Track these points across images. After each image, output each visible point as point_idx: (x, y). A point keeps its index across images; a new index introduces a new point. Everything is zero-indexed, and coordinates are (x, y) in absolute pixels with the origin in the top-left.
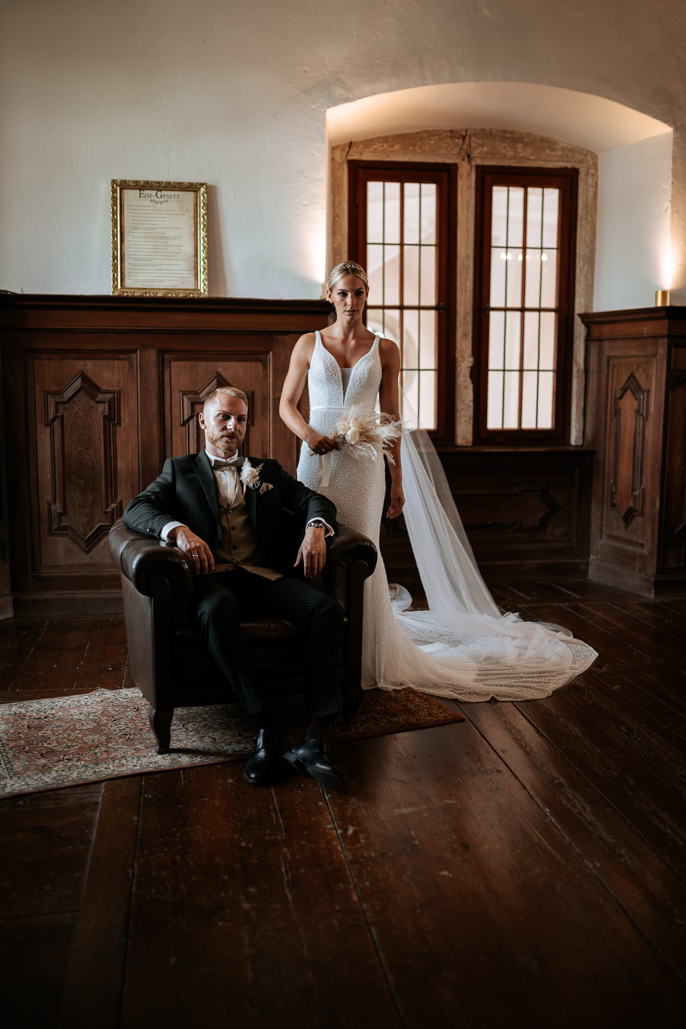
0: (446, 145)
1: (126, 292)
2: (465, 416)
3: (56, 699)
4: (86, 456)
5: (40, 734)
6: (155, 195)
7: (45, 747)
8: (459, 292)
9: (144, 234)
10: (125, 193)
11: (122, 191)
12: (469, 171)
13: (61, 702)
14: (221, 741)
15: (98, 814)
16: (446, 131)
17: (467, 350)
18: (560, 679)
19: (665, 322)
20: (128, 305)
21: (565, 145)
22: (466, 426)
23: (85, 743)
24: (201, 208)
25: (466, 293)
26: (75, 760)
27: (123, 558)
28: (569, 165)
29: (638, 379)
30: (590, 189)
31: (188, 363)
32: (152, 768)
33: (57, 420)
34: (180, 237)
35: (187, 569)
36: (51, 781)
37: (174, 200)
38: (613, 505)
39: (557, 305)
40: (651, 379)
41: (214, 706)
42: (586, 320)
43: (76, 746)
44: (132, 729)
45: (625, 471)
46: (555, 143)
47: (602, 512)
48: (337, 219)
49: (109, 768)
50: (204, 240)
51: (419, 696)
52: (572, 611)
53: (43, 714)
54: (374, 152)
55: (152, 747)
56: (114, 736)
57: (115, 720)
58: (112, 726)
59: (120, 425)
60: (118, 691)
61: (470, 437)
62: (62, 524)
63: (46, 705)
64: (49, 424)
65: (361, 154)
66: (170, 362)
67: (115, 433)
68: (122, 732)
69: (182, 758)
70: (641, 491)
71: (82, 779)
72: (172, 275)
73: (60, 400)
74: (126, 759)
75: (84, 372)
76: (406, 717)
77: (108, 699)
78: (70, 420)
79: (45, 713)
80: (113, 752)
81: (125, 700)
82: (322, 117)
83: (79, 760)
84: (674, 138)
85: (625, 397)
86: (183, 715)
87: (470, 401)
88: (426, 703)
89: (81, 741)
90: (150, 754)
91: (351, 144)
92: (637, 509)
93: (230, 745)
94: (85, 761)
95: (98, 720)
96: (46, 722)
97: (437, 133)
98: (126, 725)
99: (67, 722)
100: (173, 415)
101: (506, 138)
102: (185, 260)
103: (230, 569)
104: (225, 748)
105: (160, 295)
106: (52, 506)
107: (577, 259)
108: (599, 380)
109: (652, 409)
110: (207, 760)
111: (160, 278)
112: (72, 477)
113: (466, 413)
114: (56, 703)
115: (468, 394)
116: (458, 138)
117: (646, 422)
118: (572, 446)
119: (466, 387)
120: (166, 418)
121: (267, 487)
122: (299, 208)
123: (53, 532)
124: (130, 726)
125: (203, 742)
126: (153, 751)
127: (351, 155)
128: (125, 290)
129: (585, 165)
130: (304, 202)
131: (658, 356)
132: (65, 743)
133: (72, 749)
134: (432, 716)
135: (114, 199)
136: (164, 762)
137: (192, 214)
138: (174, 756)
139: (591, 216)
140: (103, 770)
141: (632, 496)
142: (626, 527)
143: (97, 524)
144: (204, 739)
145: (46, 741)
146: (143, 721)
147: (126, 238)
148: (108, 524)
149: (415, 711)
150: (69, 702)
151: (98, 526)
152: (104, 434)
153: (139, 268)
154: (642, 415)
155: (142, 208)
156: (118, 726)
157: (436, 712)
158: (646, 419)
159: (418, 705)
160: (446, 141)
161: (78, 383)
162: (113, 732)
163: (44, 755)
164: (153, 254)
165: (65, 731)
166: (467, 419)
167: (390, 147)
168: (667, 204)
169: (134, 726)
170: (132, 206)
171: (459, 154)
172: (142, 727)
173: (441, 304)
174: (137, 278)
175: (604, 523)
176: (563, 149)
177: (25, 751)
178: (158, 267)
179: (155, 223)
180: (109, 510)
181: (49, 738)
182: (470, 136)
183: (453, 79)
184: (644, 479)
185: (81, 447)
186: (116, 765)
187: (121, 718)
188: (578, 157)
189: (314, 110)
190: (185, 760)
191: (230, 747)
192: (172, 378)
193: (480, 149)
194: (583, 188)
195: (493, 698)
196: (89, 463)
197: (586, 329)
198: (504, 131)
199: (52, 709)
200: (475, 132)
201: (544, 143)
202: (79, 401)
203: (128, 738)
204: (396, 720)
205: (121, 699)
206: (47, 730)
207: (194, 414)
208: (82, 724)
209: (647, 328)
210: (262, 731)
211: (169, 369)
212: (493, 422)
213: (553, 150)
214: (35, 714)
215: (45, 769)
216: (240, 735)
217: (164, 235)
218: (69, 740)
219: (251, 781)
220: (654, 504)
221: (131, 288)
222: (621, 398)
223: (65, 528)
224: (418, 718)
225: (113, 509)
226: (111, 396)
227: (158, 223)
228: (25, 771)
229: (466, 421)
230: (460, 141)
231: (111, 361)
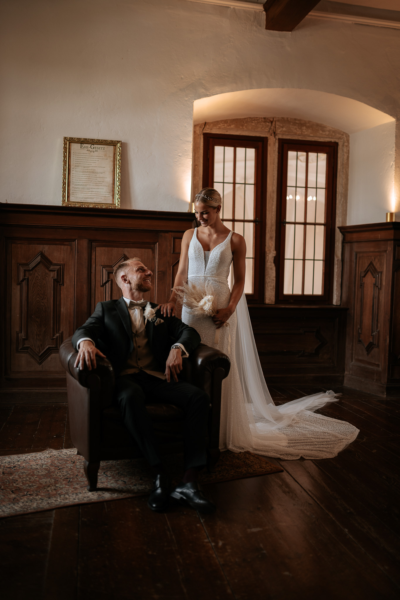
0: (262, 126)
1: (70, 204)
2: (271, 286)
3: (21, 455)
4: (42, 304)
5: (11, 478)
6: (90, 147)
7: (15, 487)
8: (267, 212)
9: (82, 170)
10: (72, 145)
11: (70, 144)
12: (275, 142)
13: (24, 457)
14: (129, 483)
15: (51, 532)
16: (261, 118)
17: (273, 247)
18: (340, 446)
19: (392, 232)
20: (71, 212)
21: (331, 128)
22: (271, 292)
23: (41, 484)
24: (118, 155)
25: (272, 213)
26: (34, 495)
27: (70, 363)
28: (333, 140)
29: (375, 265)
30: (345, 154)
31: (106, 248)
32: (85, 500)
33: (25, 281)
34: (104, 173)
35: (112, 370)
36: (19, 509)
37: (102, 150)
38: (360, 341)
39: (326, 221)
40: (383, 265)
41: (123, 460)
42: (342, 231)
43: (35, 485)
44: (71, 475)
45: (367, 320)
46: (325, 127)
47: (352, 345)
48: (196, 167)
49: (57, 501)
50: (119, 174)
51: (253, 456)
52: (338, 405)
53: (12, 465)
54: (219, 129)
55: (85, 487)
56: (60, 480)
57: (59, 469)
58: (58, 473)
59: (64, 285)
60: (60, 450)
61: (273, 299)
62: (25, 346)
63: (14, 459)
64: (20, 283)
65: (211, 129)
66: (96, 247)
67: (60, 290)
68: (64, 477)
69: (105, 494)
70: (377, 333)
71: (40, 508)
72: (98, 195)
73: (27, 269)
74: (68, 495)
75: (43, 252)
76: (246, 469)
77: (55, 455)
78: (33, 281)
79: (14, 464)
80: (60, 490)
81: (65, 456)
82: (191, 105)
83: (37, 495)
84: (396, 125)
85: (367, 276)
86: (103, 466)
87: (274, 277)
88: (258, 460)
89: (38, 483)
90: (84, 491)
91: (205, 124)
92: (375, 343)
93: (135, 486)
94: (41, 496)
95: (49, 469)
96: (15, 470)
97: (256, 119)
98: (67, 472)
99: (28, 470)
100: (96, 279)
101: (297, 123)
102: (107, 186)
103: (137, 372)
104: (133, 488)
105: (91, 206)
106: (19, 334)
107: (337, 195)
108: (351, 266)
109: (384, 283)
110: (121, 496)
111: (91, 197)
112: (33, 316)
113: (271, 284)
114: (21, 458)
115: (273, 273)
116: (269, 122)
117: (380, 291)
118: (334, 305)
119: (271, 269)
120: (92, 281)
121: (160, 321)
122: (177, 158)
123: (19, 351)
124: (69, 473)
125: (118, 484)
126: (86, 489)
127: (205, 130)
128: (70, 203)
129: (342, 140)
130: (179, 154)
131: (387, 252)
132: (28, 483)
133: (32, 487)
134: (263, 468)
135: (65, 148)
136: (93, 496)
137: (112, 159)
138: (100, 493)
139: (346, 170)
140: (54, 501)
141: (372, 335)
142: (368, 354)
143: (47, 346)
144: (118, 482)
145: (15, 483)
146: (78, 470)
147: (72, 172)
148: (54, 346)
149: (251, 465)
150: (29, 457)
151: (47, 347)
152: (53, 291)
153: (79, 190)
154: (378, 287)
155: (82, 154)
156: (62, 473)
157: (265, 466)
158: (380, 289)
159: (252, 461)
160: (261, 124)
161: (39, 259)
162: (59, 477)
163: (14, 492)
164: (88, 182)
165: (27, 475)
166: (272, 288)
167: (228, 126)
168: (392, 162)
169: (72, 473)
170: (76, 153)
171: (269, 131)
172: (78, 474)
173: (257, 219)
174: (78, 196)
175: (354, 352)
176: (329, 131)
177: (1, 489)
178: (91, 190)
179: (89, 163)
180: (54, 337)
181: (17, 480)
182: (275, 121)
183: (268, 86)
184: (379, 325)
185: (39, 298)
186: (61, 498)
187: (64, 468)
188: (338, 136)
189: (186, 101)
190: (107, 496)
191: (135, 487)
192: (96, 257)
193: (281, 129)
194: (341, 154)
195: (301, 457)
196: (43, 308)
197: (343, 236)
198: (295, 119)
199: (18, 461)
200: (278, 119)
201: (318, 127)
202: (39, 270)
203: (69, 481)
204: (240, 470)
205: (63, 456)
206: (15, 475)
207: (109, 279)
208: (38, 472)
209: (380, 235)
210: (159, 476)
211: (95, 252)
212: (287, 291)
213: (323, 131)
214: (7, 465)
215: (15, 501)
216: (141, 479)
217: (95, 171)
218: (30, 482)
219: (153, 509)
220: (385, 340)
221: (74, 202)
222: (364, 276)
223: (27, 348)
224: (254, 469)
225: (57, 337)
226: (58, 267)
227: (92, 163)
228: (1, 503)
229: (271, 289)
230: (270, 124)
231: (60, 246)
